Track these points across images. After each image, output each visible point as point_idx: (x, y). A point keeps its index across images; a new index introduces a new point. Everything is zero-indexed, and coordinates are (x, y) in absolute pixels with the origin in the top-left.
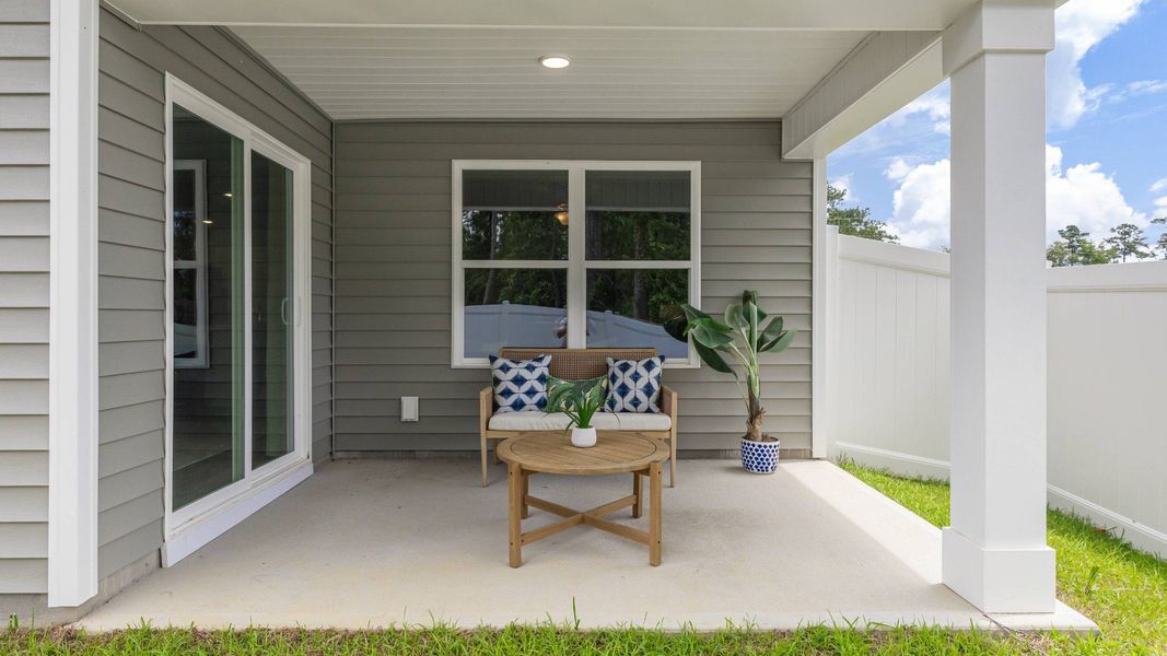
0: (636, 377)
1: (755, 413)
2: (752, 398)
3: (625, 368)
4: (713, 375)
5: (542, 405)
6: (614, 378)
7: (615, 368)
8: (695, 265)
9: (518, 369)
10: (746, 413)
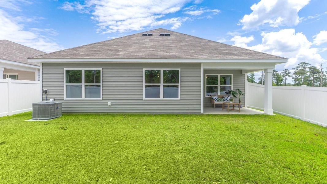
0: (228, 98)
1: (240, 102)
2: (240, 100)
3: (226, 97)
4: (234, 98)
5: (217, 101)
6: (225, 98)
7: (225, 97)
8: (232, 86)
9: (215, 97)
10: (239, 102)
